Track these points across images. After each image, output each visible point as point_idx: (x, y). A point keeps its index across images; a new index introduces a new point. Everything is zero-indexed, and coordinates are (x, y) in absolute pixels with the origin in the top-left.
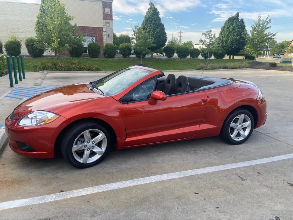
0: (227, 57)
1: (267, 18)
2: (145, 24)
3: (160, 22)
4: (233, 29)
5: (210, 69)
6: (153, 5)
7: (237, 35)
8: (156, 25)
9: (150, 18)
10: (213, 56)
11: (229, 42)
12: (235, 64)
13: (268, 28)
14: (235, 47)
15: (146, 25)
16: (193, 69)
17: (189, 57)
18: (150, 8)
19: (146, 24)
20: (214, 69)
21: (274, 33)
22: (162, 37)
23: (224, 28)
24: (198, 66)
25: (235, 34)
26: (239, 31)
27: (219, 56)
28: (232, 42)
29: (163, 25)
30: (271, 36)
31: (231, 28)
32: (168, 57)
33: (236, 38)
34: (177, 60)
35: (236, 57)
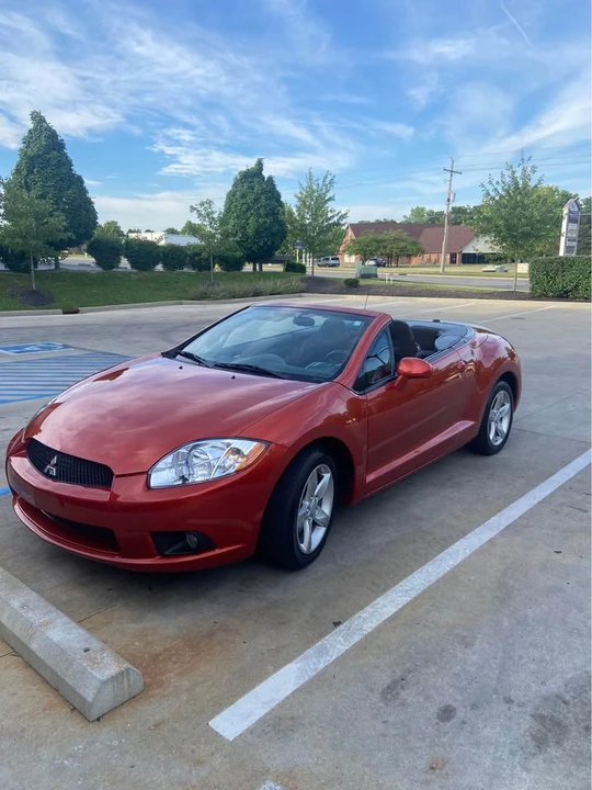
0: (248, 267)
1: (326, 177)
2: (25, 173)
3: (71, 170)
4: (256, 200)
5: (223, 298)
6: (44, 121)
7: (267, 215)
8: (62, 180)
9: (39, 156)
10: (216, 266)
11: (250, 231)
12: (276, 284)
13: (330, 199)
14: (265, 243)
15: (27, 176)
16: (180, 298)
17: (159, 267)
18: (35, 129)
19: (30, 172)
20: (234, 297)
21: (343, 212)
22: (82, 211)
23: (234, 196)
24: (193, 291)
25: (262, 211)
26: (268, 205)
27: (232, 265)
28: (257, 233)
29: (80, 180)
30: (338, 220)
31: (250, 198)
32: (104, 268)
33: (265, 222)
34: (133, 276)
35: (267, 267)
